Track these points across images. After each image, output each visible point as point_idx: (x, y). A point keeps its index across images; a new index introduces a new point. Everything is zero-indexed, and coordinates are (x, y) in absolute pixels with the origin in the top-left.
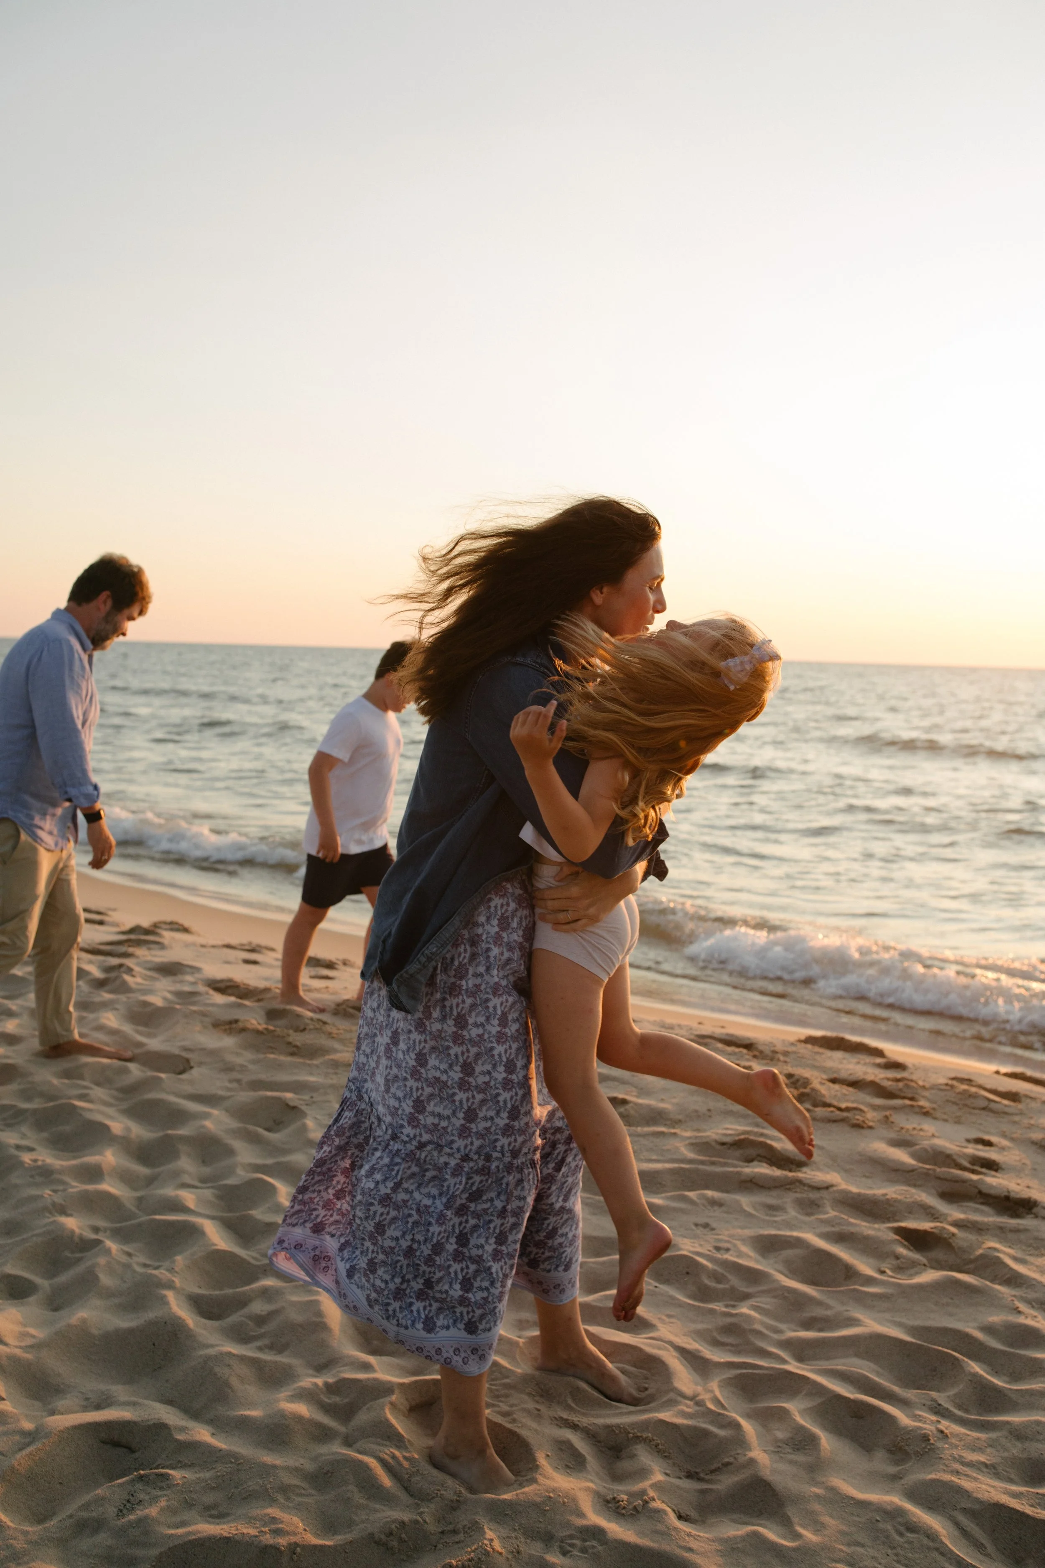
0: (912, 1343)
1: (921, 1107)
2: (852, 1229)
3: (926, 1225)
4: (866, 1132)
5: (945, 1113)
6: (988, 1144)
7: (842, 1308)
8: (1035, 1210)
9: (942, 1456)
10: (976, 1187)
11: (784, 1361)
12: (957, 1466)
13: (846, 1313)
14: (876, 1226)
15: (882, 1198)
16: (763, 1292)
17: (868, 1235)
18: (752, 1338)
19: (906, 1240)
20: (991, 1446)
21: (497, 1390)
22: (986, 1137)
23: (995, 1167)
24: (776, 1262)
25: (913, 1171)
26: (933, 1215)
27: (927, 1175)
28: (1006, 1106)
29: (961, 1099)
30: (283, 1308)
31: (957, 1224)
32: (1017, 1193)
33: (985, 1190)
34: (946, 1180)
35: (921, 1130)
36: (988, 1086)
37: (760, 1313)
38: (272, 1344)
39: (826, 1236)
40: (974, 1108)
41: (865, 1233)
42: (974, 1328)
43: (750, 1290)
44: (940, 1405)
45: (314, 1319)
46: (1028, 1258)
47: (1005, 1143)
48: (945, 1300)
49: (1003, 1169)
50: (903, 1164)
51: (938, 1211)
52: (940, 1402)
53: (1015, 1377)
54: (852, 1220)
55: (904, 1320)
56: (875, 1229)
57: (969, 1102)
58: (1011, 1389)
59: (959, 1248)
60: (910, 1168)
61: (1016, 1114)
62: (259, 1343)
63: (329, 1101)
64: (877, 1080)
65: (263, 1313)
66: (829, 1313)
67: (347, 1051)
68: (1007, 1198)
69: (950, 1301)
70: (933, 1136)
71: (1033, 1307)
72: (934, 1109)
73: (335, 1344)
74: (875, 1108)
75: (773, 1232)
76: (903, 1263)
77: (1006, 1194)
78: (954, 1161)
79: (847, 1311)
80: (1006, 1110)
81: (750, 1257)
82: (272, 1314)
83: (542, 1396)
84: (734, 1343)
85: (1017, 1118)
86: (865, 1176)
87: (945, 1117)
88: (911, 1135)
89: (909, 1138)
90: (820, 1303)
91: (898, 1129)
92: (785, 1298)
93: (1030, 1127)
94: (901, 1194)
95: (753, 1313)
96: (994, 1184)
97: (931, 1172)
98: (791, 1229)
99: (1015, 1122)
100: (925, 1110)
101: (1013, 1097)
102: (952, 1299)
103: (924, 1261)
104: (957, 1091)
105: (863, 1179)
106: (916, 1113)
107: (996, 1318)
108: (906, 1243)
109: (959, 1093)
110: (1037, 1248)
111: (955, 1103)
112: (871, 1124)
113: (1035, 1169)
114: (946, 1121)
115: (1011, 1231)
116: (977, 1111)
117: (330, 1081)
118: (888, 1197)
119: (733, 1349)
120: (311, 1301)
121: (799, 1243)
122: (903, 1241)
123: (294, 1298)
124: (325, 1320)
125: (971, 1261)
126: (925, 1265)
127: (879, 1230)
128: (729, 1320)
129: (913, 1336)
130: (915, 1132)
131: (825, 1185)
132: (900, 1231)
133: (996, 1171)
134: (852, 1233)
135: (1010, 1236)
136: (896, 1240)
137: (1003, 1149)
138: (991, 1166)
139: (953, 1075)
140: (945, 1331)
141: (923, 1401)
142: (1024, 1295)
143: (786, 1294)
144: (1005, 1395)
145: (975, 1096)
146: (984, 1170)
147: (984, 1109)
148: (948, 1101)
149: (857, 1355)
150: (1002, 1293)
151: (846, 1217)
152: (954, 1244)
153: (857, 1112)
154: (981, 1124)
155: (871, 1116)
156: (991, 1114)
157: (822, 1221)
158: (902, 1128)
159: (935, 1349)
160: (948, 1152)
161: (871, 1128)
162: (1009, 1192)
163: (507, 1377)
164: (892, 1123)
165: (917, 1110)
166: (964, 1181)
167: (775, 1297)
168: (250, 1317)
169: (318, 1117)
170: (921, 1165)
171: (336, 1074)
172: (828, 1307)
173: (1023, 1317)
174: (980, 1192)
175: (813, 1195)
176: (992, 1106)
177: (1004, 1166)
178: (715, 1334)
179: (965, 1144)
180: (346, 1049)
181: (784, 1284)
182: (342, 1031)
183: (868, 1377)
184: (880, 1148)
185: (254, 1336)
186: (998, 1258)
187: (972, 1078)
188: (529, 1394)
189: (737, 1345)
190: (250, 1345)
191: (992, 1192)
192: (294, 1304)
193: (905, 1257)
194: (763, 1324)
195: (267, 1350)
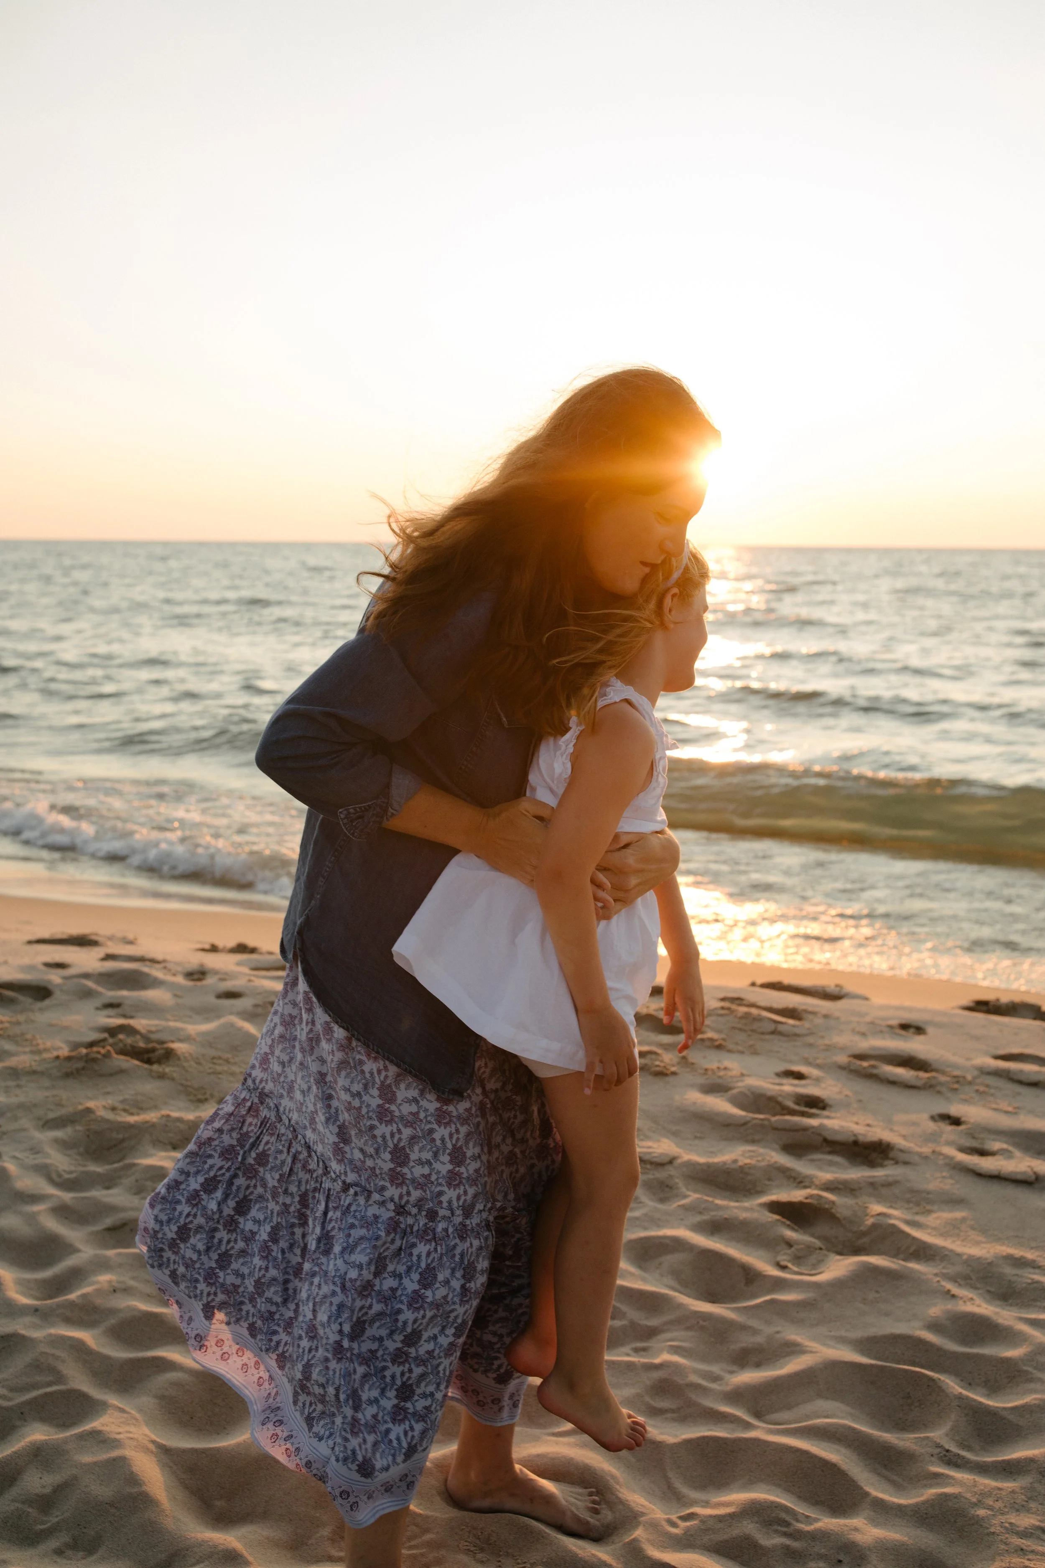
0: (872, 1365)
1: (711, 1040)
2: (726, 1214)
3: (797, 1195)
4: (671, 1079)
5: (737, 1044)
6: (799, 1076)
7: (769, 1330)
8: (891, 1155)
9: (992, 1530)
10: (819, 1135)
11: (748, 1426)
12: (1016, 1541)
13: (778, 1336)
14: (746, 1204)
15: (734, 1166)
16: (671, 1322)
17: (745, 1219)
18: (693, 1396)
19: (788, 1219)
20: (1030, 1498)
21: (422, 1555)
22: (796, 1068)
23: (821, 1105)
24: (662, 1276)
25: (745, 1124)
26: (795, 1179)
27: (762, 1127)
28: (794, 1026)
29: (746, 1024)
30: (75, 1478)
31: (829, 1187)
32: (864, 1135)
33: (830, 1137)
34: (785, 1130)
35: (725, 1069)
36: (762, 1004)
37: (683, 1356)
38: (74, 1539)
39: (699, 1228)
40: (763, 1033)
41: (741, 1218)
42: (921, 1329)
43: (653, 1322)
44: (948, 1451)
45: (129, 1490)
46: (919, 1218)
47: (815, 1072)
48: (872, 1296)
49: (831, 1106)
50: (731, 1116)
51: (799, 1173)
52: (947, 1447)
53: (993, 1388)
54: (718, 1202)
55: (843, 1333)
56: (746, 1209)
57: (756, 1026)
58: (1005, 1409)
59: (844, 1219)
60: (742, 1121)
61: (806, 1035)
62: (54, 1543)
63: (24, 1130)
64: (651, 1012)
65: (47, 1490)
66: (759, 1339)
67: (25, 1053)
68: (856, 1143)
69: (877, 1295)
70: (742, 1075)
71: (960, 1285)
72: (724, 1040)
73: (169, 1523)
74: (667, 1047)
75: (643, 1234)
76: (797, 1250)
77: (852, 1139)
78: (779, 1103)
79: (778, 1332)
80: (797, 1031)
81: (632, 1274)
82: (61, 1489)
83: (482, 1550)
84: (674, 1407)
85: (810, 1039)
86: (696, 1137)
87: (740, 1048)
88: (720, 1077)
89: (719, 1081)
90: (743, 1328)
91: (702, 1071)
92: (702, 1328)
93: (828, 1048)
94: (751, 1157)
95: (676, 1358)
96: (837, 1128)
97: (766, 1123)
98: (659, 1226)
99: (811, 1045)
100: (717, 1043)
101: (791, 1013)
102: (877, 1292)
103: (818, 1243)
104: (739, 1015)
105: (697, 1142)
106: (709, 1047)
107: (937, 1310)
108: (788, 1222)
109: (741, 1018)
110: (918, 1204)
111: (740, 1030)
112: (673, 1069)
113: (860, 1101)
114: (742, 1052)
115: (883, 1185)
116: (767, 1037)
117: (14, 1100)
118: (740, 1163)
119: (675, 1415)
120: (114, 1459)
121: (678, 1244)
122: (784, 1220)
123: (87, 1458)
124: (144, 1488)
125: (864, 1234)
126: (821, 1249)
127: (751, 1209)
128: (657, 1375)
129: (863, 1353)
130: (722, 1073)
131: (667, 1159)
132: (776, 1207)
133: (824, 1108)
134: (726, 1219)
135: (884, 1191)
136: (778, 1220)
137: (818, 1080)
138: (815, 1104)
139: (722, 995)
140: (896, 1339)
141: (929, 1450)
142: (944, 1271)
143: (701, 1323)
144: (1003, 1418)
145: (759, 1019)
146: (814, 1111)
147: (773, 1033)
148: (734, 1028)
149: (820, 1395)
150: (925, 1274)
151: (710, 1199)
152: (838, 1215)
153: (653, 1057)
154: (778, 1052)
155: (668, 1058)
156: (784, 1039)
157: (685, 1208)
158: (706, 1070)
159: (900, 1369)
160: (769, 1094)
161: (674, 1073)
162: (855, 1135)
163: (427, 1531)
164: (693, 1064)
165: (708, 1043)
166: (805, 1129)
167: (689, 1328)
168: (30, 1501)
169: (18, 1155)
170: (751, 1115)
171: (18, 1086)
172: (755, 1332)
173: (961, 1302)
174: (825, 1140)
175: (661, 1174)
176: (781, 1028)
177: (830, 1103)
178: (647, 1399)
179: (778, 1080)
180: (20, 1049)
181: (693, 1308)
182: (7, 1025)
183: (854, 1429)
184: (696, 1098)
185: (42, 1531)
186: (893, 1225)
187: (742, 996)
188: (468, 1552)
189: (678, 1410)
190: (42, 1548)
191: (838, 1138)
192: (90, 1468)
193: (797, 1243)
194: (696, 1371)
195: (69, 1553)
